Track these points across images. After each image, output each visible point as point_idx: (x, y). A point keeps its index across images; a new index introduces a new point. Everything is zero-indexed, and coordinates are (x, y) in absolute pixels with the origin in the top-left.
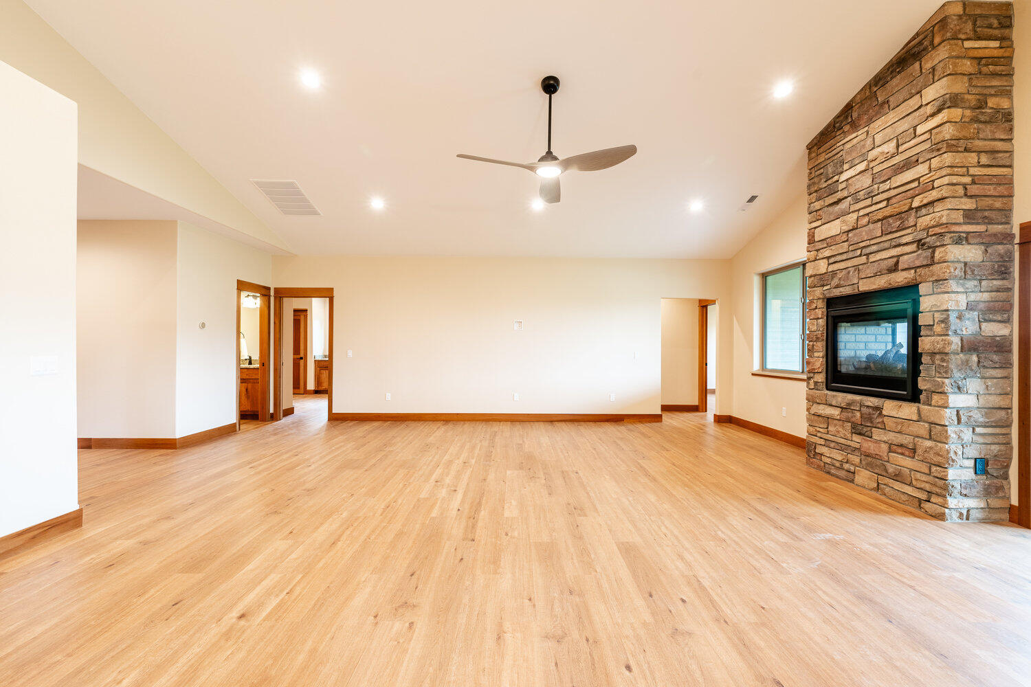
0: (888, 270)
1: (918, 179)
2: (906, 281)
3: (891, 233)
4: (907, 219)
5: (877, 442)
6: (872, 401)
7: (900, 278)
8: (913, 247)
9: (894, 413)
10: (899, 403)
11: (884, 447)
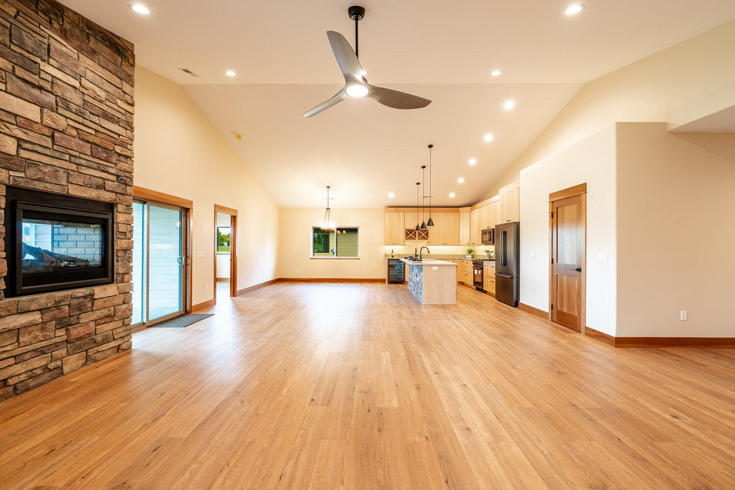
0: (97, 186)
1: (119, 135)
2: (110, 199)
3: (99, 158)
4: (111, 156)
5: (87, 324)
6: (80, 292)
7: (107, 196)
8: (114, 178)
9: (103, 295)
10: (104, 287)
11: (92, 324)
